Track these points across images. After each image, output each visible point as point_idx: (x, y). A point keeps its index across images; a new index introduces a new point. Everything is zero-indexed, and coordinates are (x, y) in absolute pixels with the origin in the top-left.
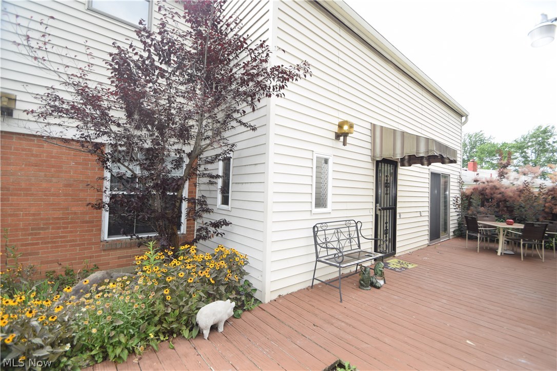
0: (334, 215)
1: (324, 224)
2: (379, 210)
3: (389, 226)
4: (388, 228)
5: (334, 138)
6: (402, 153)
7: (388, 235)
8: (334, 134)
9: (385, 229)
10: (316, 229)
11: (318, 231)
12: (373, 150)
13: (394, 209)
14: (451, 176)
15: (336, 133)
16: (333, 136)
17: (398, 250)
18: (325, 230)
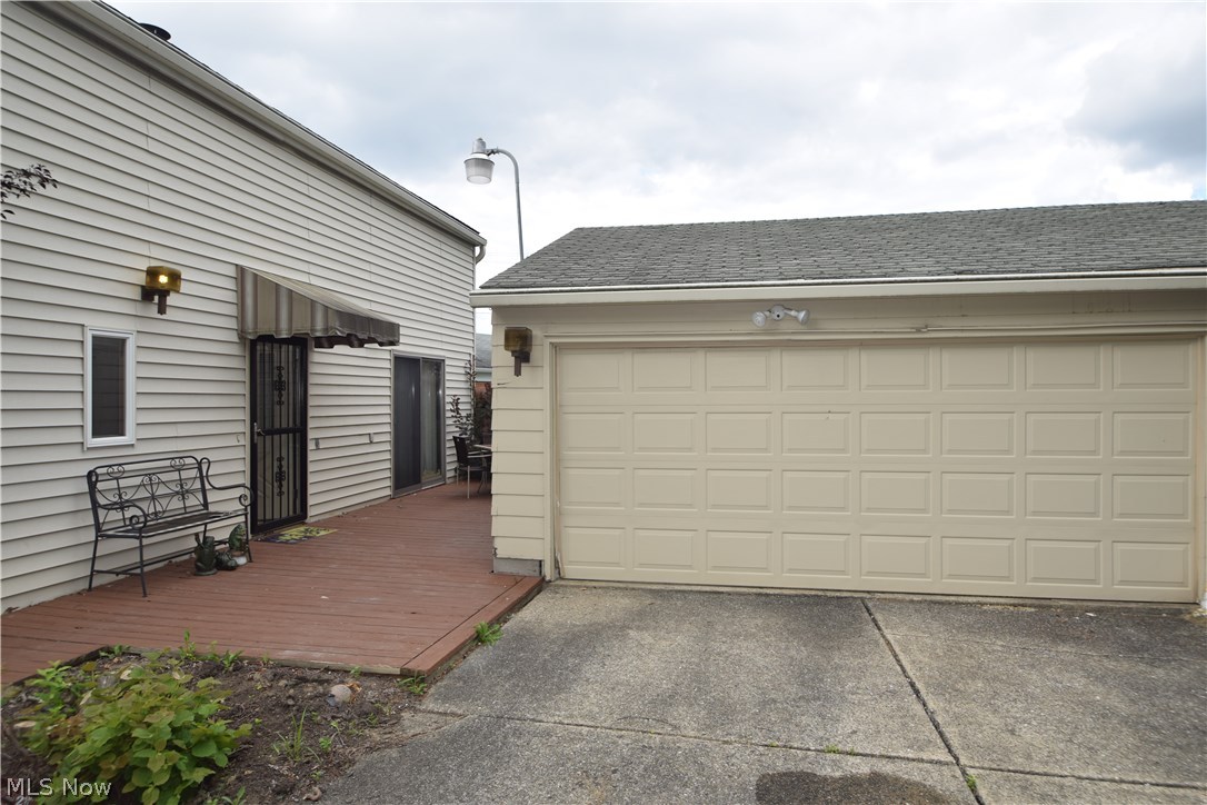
0: (142, 449)
1: (115, 468)
2: (259, 434)
3: (289, 467)
4: (285, 469)
5: (140, 299)
6: (290, 329)
7: (285, 483)
8: (139, 290)
9: (276, 470)
10: (94, 479)
11: (97, 481)
12: (241, 318)
13: (300, 432)
14: (447, 362)
15: (142, 286)
16: (136, 294)
17: (311, 512)
18: (117, 479)
